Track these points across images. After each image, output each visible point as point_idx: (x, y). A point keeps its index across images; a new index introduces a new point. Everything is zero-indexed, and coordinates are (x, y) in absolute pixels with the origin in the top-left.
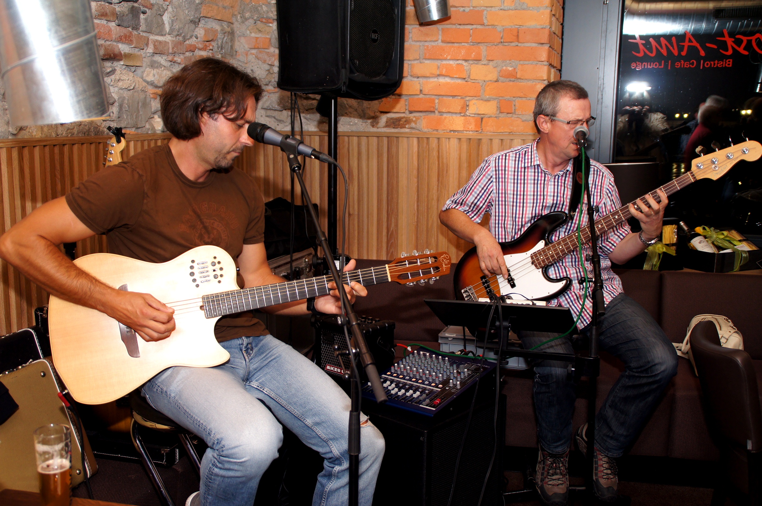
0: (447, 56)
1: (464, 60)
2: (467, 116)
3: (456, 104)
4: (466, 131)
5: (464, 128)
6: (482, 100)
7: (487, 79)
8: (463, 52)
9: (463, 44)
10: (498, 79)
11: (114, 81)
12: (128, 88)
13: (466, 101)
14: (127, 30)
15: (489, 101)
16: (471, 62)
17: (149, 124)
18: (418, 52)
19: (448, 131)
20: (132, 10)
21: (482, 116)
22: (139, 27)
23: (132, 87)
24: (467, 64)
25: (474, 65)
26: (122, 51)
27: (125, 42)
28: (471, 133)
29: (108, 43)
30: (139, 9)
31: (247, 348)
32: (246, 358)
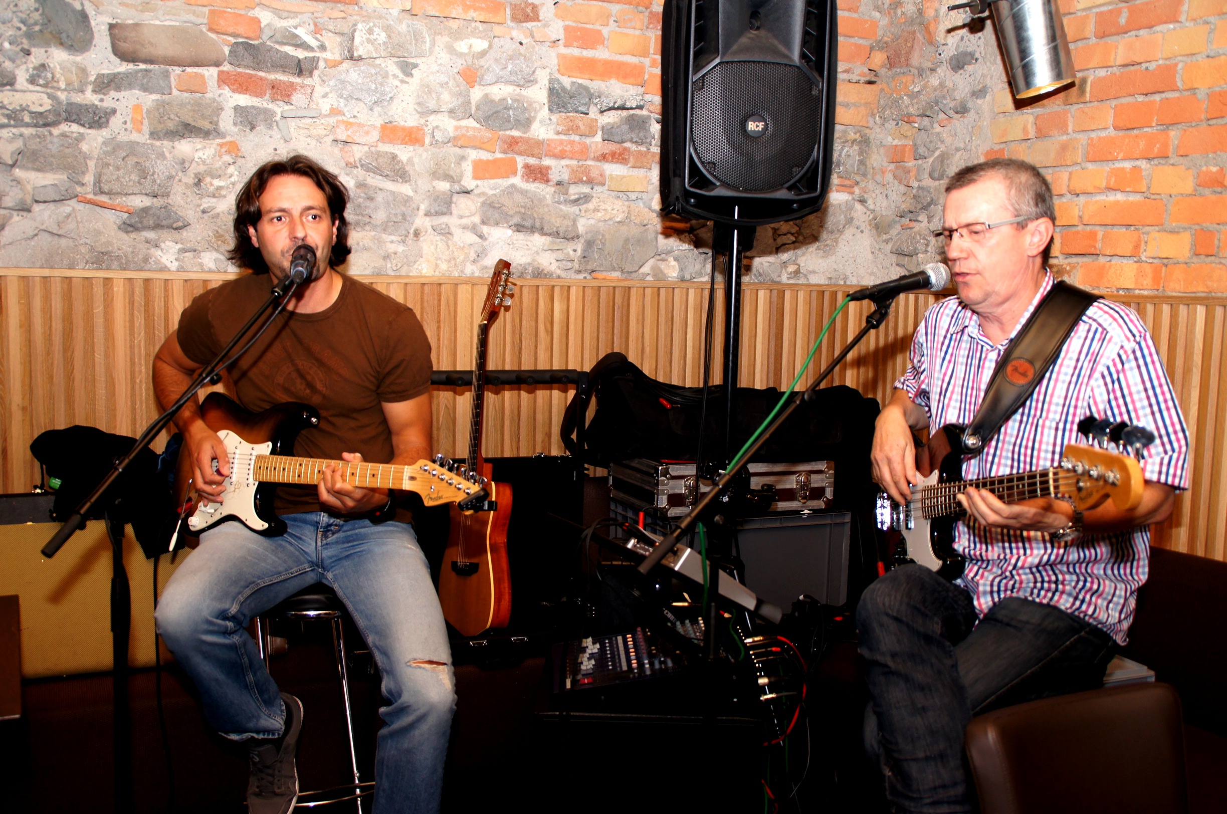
0: (1118, 154)
1: (1144, 159)
2: (1143, 261)
3: (1124, 239)
4: (1140, 290)
5: (1136, 283)
6: (1165, 231)
7: (1174, 192)
8: (1142, 144)
9: (1145, 130)
10: (1196, 190)
11: (585, 211)
12: (610, 219)
13: (1143, 233)
14: (618, 146)
15: (1178, 232)
16: (1156, 162)
17: (653, 268)
18: (1080, 151)
19: (1114, 290)
20: (631, 120)
21: (1165, 261)
22: (648, 140)
23: (618, 220)
24: (1148, 166)
25: (1160, 167)
26: (608, 173)
27: (612, 162)
28: (1146, 293)
29: (581, 163)
30: (649, 117)
31: (327, 529)
32: (319, 540)
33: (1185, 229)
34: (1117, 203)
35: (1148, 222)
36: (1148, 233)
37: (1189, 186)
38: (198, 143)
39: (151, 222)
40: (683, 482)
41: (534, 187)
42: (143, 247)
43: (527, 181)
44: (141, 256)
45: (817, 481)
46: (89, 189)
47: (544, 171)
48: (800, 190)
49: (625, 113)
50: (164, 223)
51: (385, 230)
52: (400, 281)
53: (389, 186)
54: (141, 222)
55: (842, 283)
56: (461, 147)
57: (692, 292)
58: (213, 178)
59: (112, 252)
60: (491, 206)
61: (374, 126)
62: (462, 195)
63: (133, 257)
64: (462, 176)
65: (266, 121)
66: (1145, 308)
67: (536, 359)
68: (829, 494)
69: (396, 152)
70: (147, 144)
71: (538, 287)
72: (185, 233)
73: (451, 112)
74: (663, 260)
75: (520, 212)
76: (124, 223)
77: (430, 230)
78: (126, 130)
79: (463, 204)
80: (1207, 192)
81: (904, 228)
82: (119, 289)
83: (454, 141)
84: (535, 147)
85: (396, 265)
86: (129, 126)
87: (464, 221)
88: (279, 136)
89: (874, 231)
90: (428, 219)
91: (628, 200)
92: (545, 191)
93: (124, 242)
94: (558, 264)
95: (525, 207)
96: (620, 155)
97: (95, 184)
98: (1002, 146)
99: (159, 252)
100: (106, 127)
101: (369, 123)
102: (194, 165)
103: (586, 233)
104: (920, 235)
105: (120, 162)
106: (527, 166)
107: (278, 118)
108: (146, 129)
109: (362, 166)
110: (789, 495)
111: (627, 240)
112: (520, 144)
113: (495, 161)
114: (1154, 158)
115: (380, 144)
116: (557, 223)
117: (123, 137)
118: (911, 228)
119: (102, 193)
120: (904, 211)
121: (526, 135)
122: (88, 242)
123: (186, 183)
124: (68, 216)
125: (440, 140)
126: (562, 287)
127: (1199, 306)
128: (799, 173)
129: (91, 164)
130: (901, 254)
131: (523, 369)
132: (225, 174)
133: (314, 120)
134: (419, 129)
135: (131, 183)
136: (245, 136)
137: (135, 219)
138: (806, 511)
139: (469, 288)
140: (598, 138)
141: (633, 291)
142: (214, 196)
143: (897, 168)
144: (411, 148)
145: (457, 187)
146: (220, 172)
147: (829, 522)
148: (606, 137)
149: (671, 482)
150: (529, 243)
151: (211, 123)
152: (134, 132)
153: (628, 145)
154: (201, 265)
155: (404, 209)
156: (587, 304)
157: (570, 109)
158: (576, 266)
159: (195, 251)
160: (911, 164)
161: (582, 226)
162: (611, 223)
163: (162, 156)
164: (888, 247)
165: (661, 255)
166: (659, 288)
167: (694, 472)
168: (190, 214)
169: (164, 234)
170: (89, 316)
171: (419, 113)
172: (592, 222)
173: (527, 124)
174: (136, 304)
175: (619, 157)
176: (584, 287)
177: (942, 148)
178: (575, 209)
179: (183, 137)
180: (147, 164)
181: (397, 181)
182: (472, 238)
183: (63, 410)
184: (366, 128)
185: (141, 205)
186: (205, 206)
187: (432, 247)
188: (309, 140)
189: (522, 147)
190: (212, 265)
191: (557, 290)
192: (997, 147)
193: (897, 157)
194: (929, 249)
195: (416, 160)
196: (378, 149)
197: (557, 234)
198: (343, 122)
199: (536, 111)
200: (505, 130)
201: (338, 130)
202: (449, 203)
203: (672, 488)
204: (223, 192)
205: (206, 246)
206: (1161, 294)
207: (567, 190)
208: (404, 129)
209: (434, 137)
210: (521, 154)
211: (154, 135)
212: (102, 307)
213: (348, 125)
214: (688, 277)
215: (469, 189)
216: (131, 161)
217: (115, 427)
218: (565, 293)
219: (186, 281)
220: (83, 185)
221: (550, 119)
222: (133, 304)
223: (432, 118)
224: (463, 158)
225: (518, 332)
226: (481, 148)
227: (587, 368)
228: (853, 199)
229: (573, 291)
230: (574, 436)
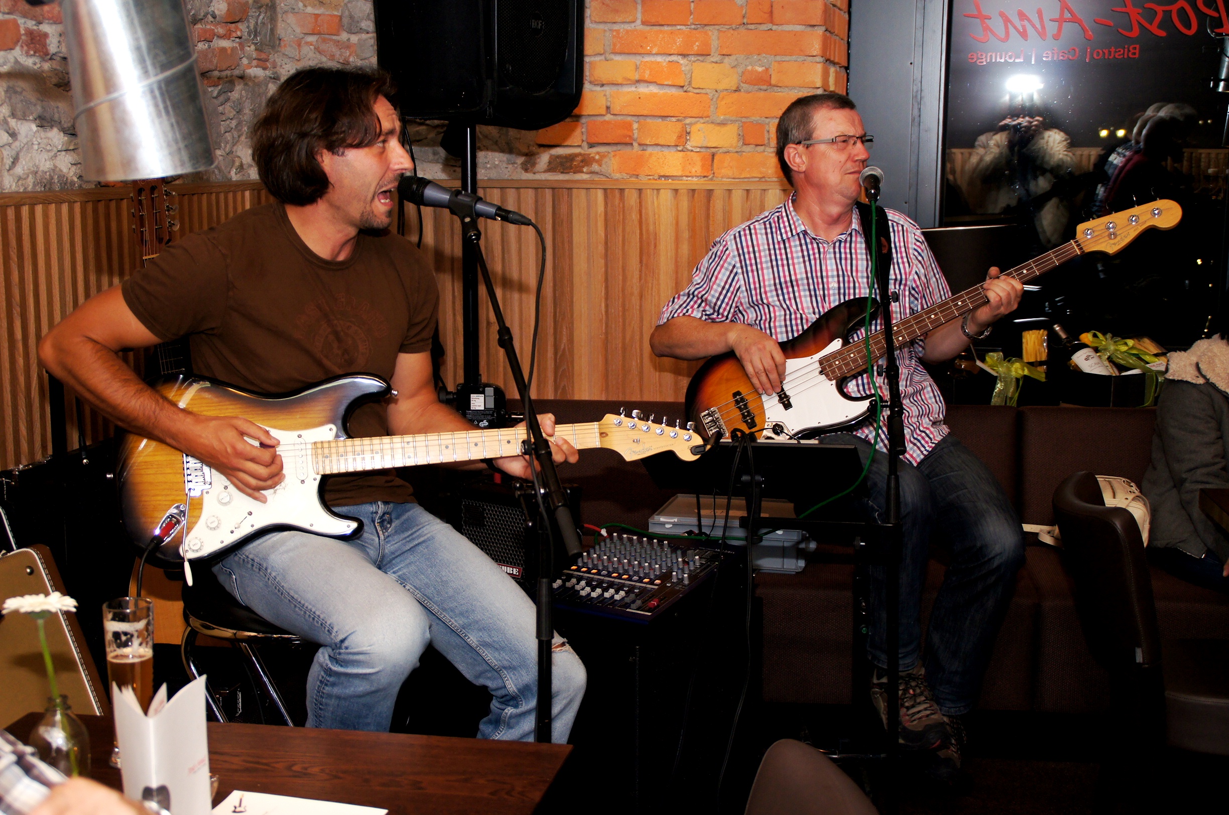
0: (651, 48)
1: (680, 55)
2: (688, 150)
3: (668, 132)
4: (687, 176)
5: (683, 171)
6: (712, 123)
7: (721, 87)
8: (679, 41)
9: (679, 27)
10: (740, 87)
13: (685, 125)
15: (722, 124)
16: (694, 59)
21: (712, 150)
24: (686, 62)
25: (699, 63)
28: (694, 179)
31: (382, 519)
32: (381, 533)
33: (733, 122)
35: (691, 114)
36: (691, 124)
37: (731, 82)
80: (751, 88)
114: (690, 55)
150: (51, 143)
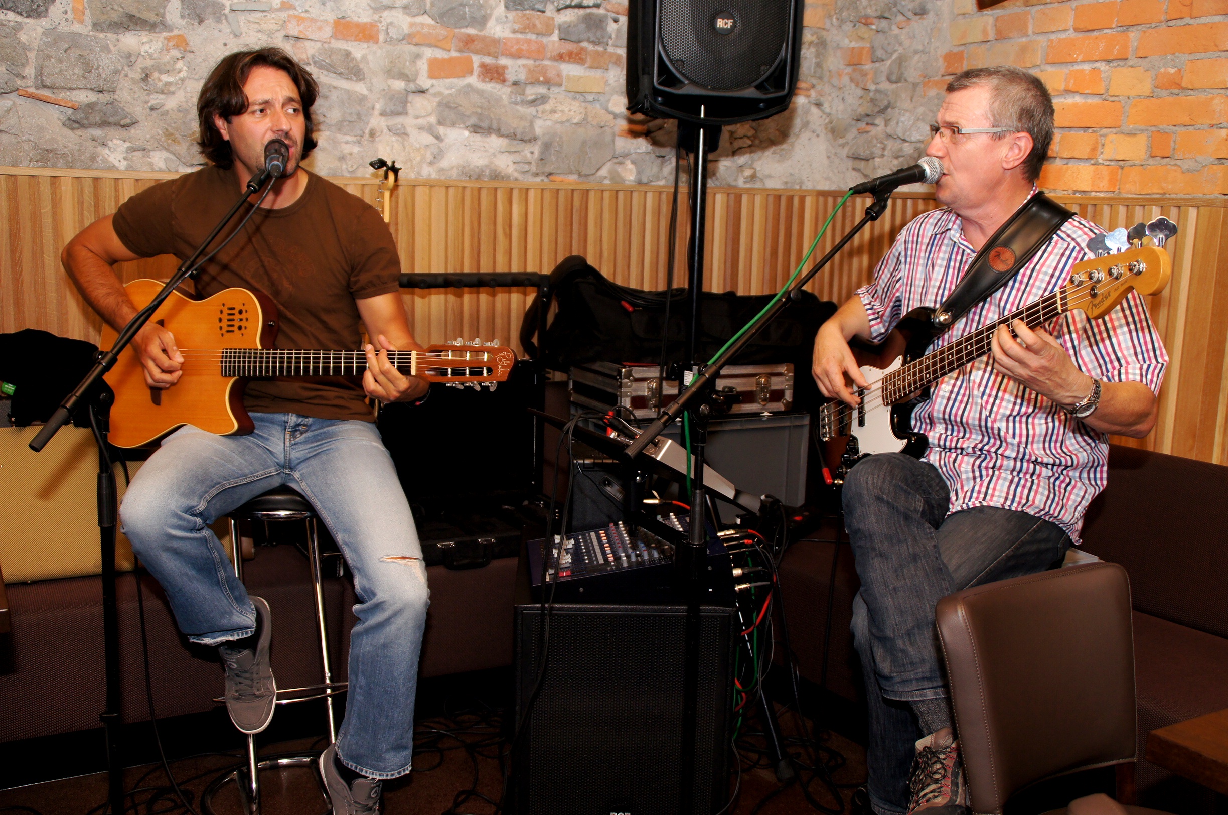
1: (1105, 61)
2: (1100, 163)
3: (1085, 144)
4: (1093, 191)
5: (1092, 186)
6: (1123, 133)
7: (1133, 93)
8: (1102, 45)
9: (1105, 31)
10: (1153, 92)
11: (543, 112)
12: (568, 121)
13: (1101, 136)
14: (575, 45)
15: (1135, 135)
16: (1115, 64)
17: (610, 172)
18: (1040, 52)
19: (1070, 192)
20: (588, 19)
21: (1121, 163)
22: (605, 40)
23: (575, 121)
24: (1107, 67)
25: (1118, 68)
26: (564, 73)
27: (569, 62)
28: (1102, 195)
29: (537, 63)
30: (606, 16)
31: (295, 429)
32: (288, 440)
33: (1142, 131)
34: (1075, 105)
35: (1105, 124)
36: (1105, 136)
37: (1146, 88)
38: (145, 36)
39: (98, 119)
40: (645, 384)
41: (490, 87)
42: (90, 144)
43: (483, 81)
44: (87, 155)
45: (777, 384)
46: (30, 82)
47: (500, 71)
48: (767, 89)
49: (581, 12)
50: (111, 120)
51: (339, 130)
52: (356, 182)
53: (343, 84)
54: (87, 119)
55: (797, 187)
56: (416, 45)
57: (650, 196)
58: (161, 72)
59: (57, 150)
60: (448, 106)
61: (326, 21)
62: (417, 94)
63: (80, 156)
64: (417, 75)
65: (215, 14)
66: (1102, 209)
67: (494, 263)
68: (788, 396)
69: (349, 48)
70: (91, 36)
71: (496, 189)
72: (133, 131)
73: (405, 7)
74: (620, 163)
75: (476, 113)
76: (69, 119)
77: (385, 131)
78: (67, 20)
79: (419, 104)
80: (1164, 93)
81: (861, 132)
82: (67, 189)
83: (408, 38)
84: (491, 46)
85: (352, 166)
86: (70, 15)
87: (421, 121)
88: (228, 30)
89: (830, 136)
90: (383, 119)
91: (585, 101)
92: (503, 92)
93: (69, 140)
94: (515, 166)
95: (481, 108)
96: (577, 54)
97: (36, 77)
98: (961, 48)
99: (107, 151)
100: (45, 17)
101: (322, 18)
102: (141, 59)
103: (544, 135)
104: (877, 140)
105: (62, 54)
106: (483, 66)
107: (227, 11)
108: (88, 19)
109: (315, 63)
110: (749, 397)
111: (584, 143)
112: (476, 43)
113: (451, 60)
114: (1113, 60)
115: (333, 41)
116: (514, 124)
117: (64, 28)
118: (867, 132)
119: (44, 87)
120: (860, 115)
121: (482, 33)
122: (32, 138)
123: (132, 79)
124: (8, 111)
125: (395, 37)
126: (520, 189)
127: (1154, 207)
128: (767, 71)
129: (32, 55)
130: (856, 158)
131: (481, 271)
132: (174, 70)
133: (265, 14)
134: (372, 25)
135: (75, 77)
136: (193, 29)
137: (79, 116)
138: (766, 414)
139: (427, 190)
140: (555, 37)
141: (592, 195)
142: (162, 93)
143: (854, 70)
144: (365, 45)
145: (412, 87)
146: (168, 68)
147: (788, 424)
148: (563, 36)
149: (635, 385)
150: (486, 145)
151: (157, 15)
152: (75, 22)
153: (585, 44)
154: (151, 164)
155: (358, 108)
156: (546, 206)
157: (526, 7)
158: (534, 168)
159: (144, 150)
160: (868, 67)
161: (540, 127)
162: (568, 124)
163: (106, 49)
164: (844, 152)
165: (619, 158)
166: (617, 191)
167: (657, 375)
168: (138, 111)
169: (112, 132)
170: (35, 216)
171: (372, 8)
172: (549, 123)
173: (482, 21)
174: (86, 204)
175: (576, 57)
176: (542, 190)
177: (900, 50)
178: (532, 110)
179: (127, 29)
180: (91, 57)
181: (351, 79)
182: (429, 139)
183: (12, 313)
184: (319, 23)
185: (86, 101)
186: (153, 102)
187: (388, 148)
188: (260, 35)
189: (478, 45)
190: (162, 165)
191: (515, 193)
192: (956, 50)
193: (854, 61)
194: (886, 153)
195: (370, 58)
196: (332, 45)
197: (513, 136)
198: (295, 16)
199: (492, 9)
200: (460, 27)
201: (289, 25)
202: (405, 102)
203: (635, 391)
204: (172, 89)
205: (156, 145)
206: (1116, 196)
207: (524, 90)
208: (357, 25)
209: (388, 34)
210: (477, 52)
211: (96, 26)
212: (50, 207)
213: (300, 20)
214: (645, 180)
215: (425, 89)
216: (74, 53)
217: (68, 332)
218: (524, 196)
219: (137, 180)
220: (23, 77)
221: (506, 17)
222: (83, 203)
223: (386, 13)
224: (418, 56)
225: (476, 234)
226: (436, 46)
227: (547, 270)
228: (809, 102)
229: (532, 194)
230: (535, 340)
